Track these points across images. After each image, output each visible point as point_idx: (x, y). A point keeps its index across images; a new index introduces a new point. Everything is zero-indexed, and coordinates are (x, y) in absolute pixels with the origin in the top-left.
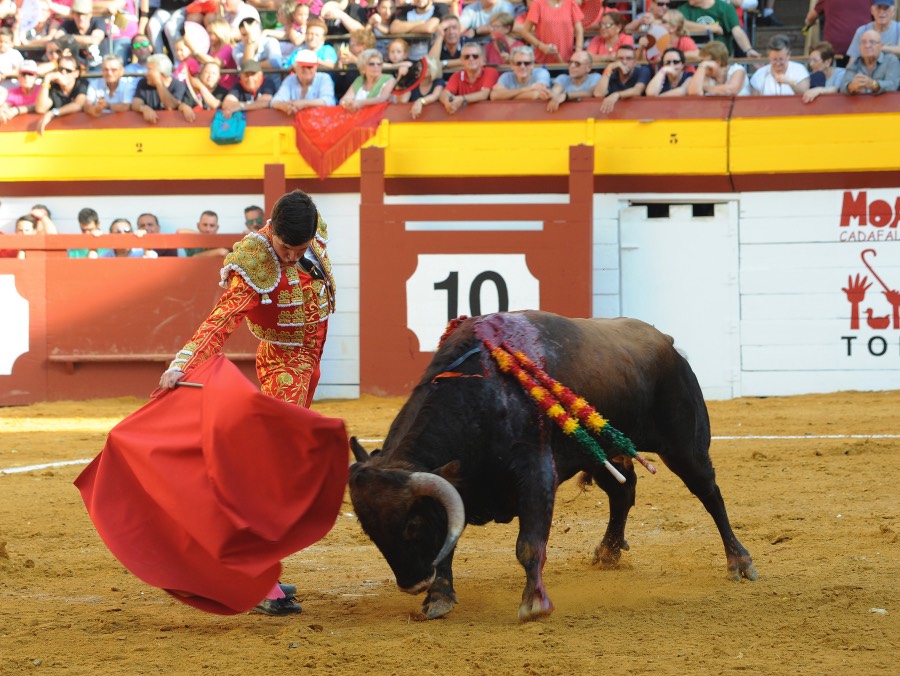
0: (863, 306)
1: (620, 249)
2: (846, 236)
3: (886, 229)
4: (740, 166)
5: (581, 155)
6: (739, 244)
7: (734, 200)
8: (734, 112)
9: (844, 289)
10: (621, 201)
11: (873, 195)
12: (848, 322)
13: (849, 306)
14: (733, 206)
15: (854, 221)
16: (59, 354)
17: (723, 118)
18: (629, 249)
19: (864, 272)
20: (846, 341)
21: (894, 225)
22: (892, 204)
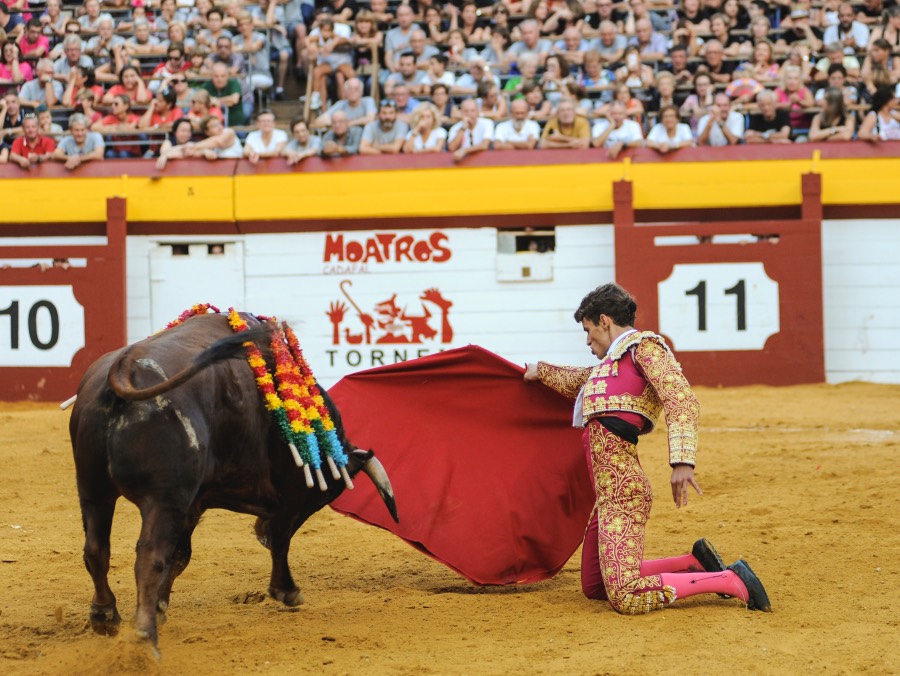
0: (342, 326)
1: (151, 281)
2: (328, 270)
3: (359, 264)
4: (244, 214)
5: (116, 205)
6: (245, 276)
7: (239, 241)
8: (238, 170)
9: (328, 313)
10: (151, 242)
11: (349, 237)
12: (331, 340)
13: (330, 326)
14: (239, 246)
15: (334, 258)
17: (229, 176)
18: (158, 281)
19: (343, 299)
20: (329, 355)
21: (365, 261)
22: (363, 244)
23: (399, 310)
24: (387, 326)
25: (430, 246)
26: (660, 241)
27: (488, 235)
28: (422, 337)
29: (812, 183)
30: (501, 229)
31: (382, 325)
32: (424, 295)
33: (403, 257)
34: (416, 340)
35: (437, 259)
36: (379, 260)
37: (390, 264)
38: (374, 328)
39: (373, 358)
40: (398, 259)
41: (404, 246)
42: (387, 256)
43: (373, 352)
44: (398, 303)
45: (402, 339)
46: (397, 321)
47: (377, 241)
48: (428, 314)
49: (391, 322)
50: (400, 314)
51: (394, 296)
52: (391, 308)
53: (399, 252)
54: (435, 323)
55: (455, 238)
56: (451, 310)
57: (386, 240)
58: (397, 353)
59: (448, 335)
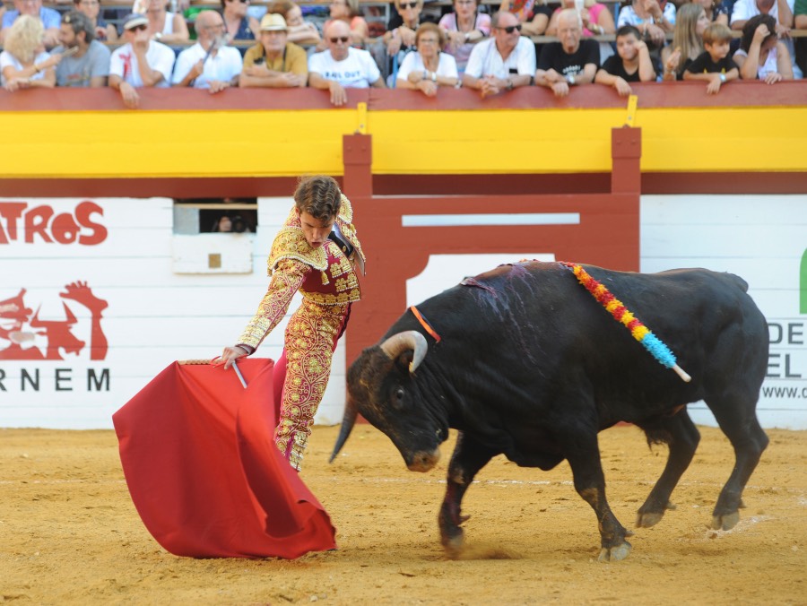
23: (30, 311)
24: (10, 335)
25: (77, 223)
26: (409, 221)
27: (161, 208)
28: (62, 351)
29: (627, 142)
30: (178, 201)
31: (5, 333)
32: (66, 291)
33: (37, 236)
34: (53, 355)
35: (85, 241)
37: (18, 245)
40: (29, 239)
41: (38, 220)
42: (14, 236)
44: (28, 302)
45: (34, 354)
46: (26, 327)
48: (72, 318)
49: (17, 329)
50: (30, 318)
51: (23, 292)
52: (17, 310)
53: (30, 230)
54: (82, 331)
55: (113, 210)
56: (104, 313)
57: (12, 212)
58: (25, 374)
59: (100, 348)
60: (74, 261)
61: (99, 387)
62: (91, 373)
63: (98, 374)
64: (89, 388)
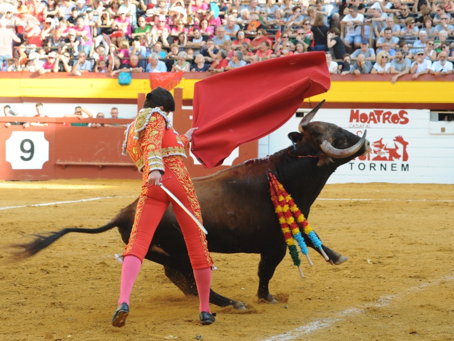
2: (351, 126)
3: (366, 124)
4: (314, 99)
11: (362, 111)
15: (354, 121)
16: (60, 162)
20: (350, 165)
21: (369, 122)
22: (368, 115)
23: (383, 145)
24: (377, 153)
25: (399, 117)
27: (426, 112)
28: (393, 158)
30: (432, 110)
31: (375, 152)
32: (395, 139)
33: (386, 121)
34: (391, 159)
35: (402, 123)
36: (375, 122)
37: (380, 124)
38: (372, 153)
39: (371, 167)
40: (384, 122)
42: (379, 121)
43: (371, 164)
44: (383, 142)
46: (382, 150)
47: (374, 114)
48: (397, 148)
49: (379, 151)
50: (384, 147)
51: (382, 139)
52: (380, 145)
53: (384, 119)
54: (400, 152)
55: (411, 113)
56: (407, 146)
57: (379, 113)
58: (382, 165)
59: (406, 157)
60: (397, 129)
61: (405, 170)
62: (403, 165)
63: (405, 165)
64: (402, 170)
